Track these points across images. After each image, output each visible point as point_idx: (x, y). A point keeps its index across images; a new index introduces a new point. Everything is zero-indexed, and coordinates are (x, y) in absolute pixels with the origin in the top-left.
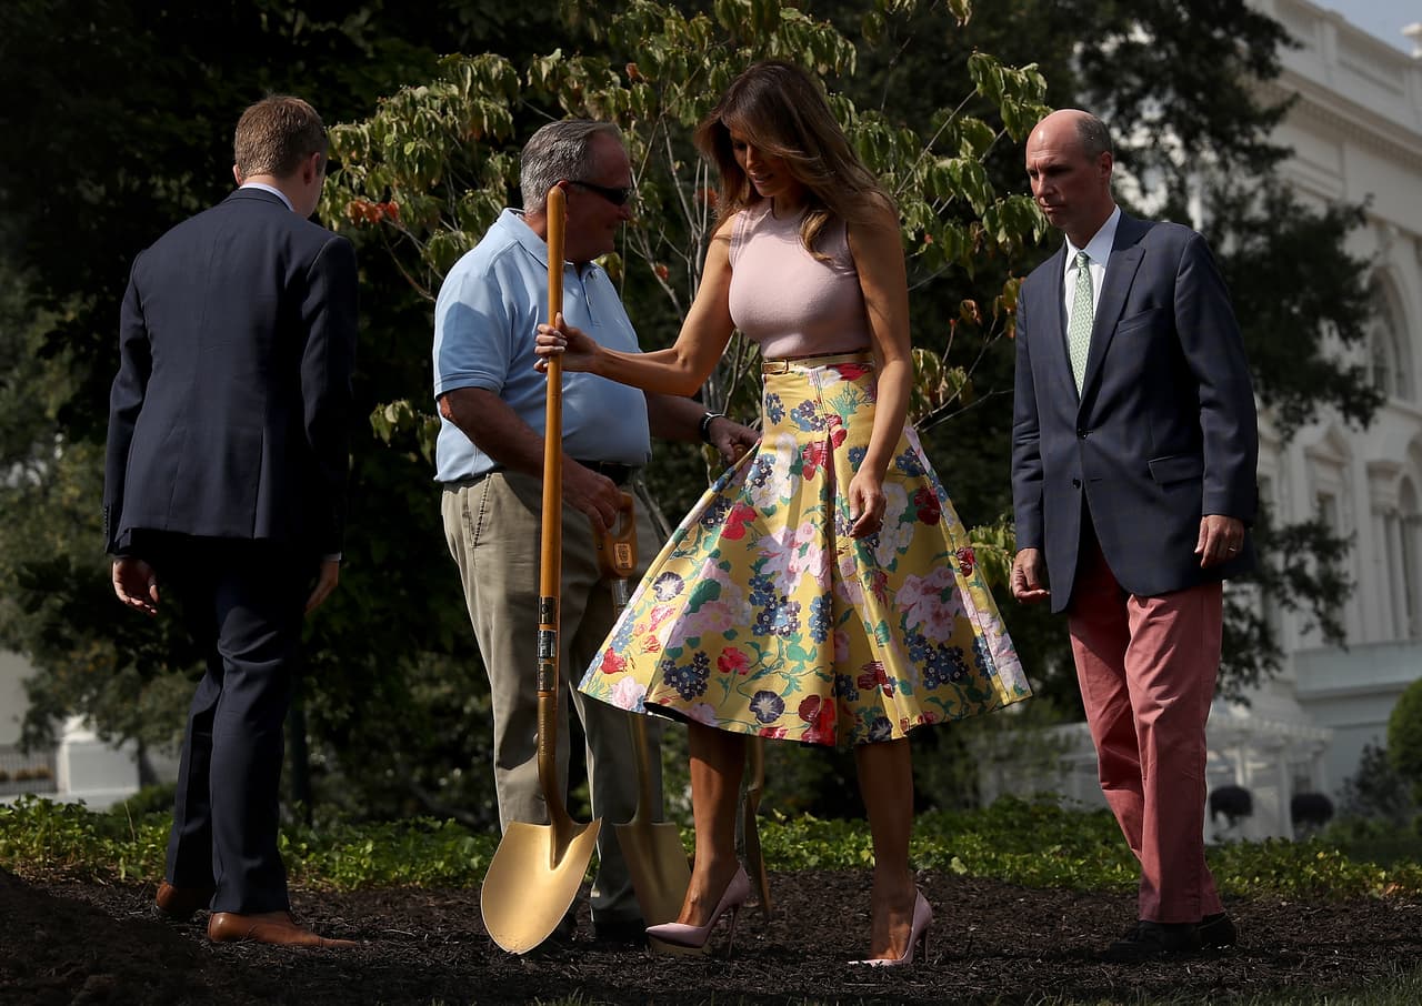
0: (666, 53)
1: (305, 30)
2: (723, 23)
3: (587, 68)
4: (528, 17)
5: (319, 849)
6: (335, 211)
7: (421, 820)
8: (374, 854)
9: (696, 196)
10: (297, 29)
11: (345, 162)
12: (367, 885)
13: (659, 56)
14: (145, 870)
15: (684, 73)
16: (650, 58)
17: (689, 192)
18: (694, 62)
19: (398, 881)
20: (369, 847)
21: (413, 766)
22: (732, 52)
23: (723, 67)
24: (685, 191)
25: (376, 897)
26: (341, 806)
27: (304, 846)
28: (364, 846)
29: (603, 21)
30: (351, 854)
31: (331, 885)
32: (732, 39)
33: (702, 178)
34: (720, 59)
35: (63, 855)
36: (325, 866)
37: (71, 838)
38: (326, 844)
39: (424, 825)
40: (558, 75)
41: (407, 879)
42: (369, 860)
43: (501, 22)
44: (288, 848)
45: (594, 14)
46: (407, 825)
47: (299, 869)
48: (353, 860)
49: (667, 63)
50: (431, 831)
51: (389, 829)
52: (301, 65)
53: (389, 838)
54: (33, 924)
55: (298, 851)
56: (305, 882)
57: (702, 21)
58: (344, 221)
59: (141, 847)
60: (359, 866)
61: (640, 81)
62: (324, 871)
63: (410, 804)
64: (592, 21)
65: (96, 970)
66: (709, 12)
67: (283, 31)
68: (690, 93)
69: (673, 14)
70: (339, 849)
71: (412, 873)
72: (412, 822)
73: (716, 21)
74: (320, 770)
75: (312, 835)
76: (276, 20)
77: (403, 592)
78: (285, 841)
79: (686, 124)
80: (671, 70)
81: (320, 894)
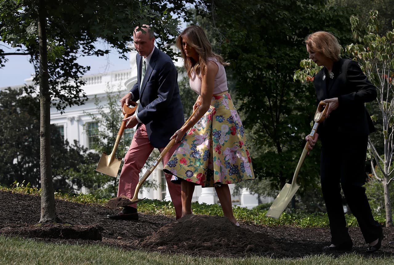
0: (376, 45)
1: (297, 40)
2: (388, 38)
3: (359, 47)
4: (345, 37)
5: (298, 219)
6: (303, 78)
7: (320, 213)
8: (310, 220)
9: (382, 76)
10: (295, 40)
11: (306, 68)
12: (308, 227)
13: (374, 46)
14: (260, 222)
15: (379, 50)
16: (372, 46)
17: (381, 76)
18: (382, 47)
19: (314, 226)
20: (308, 219)
21: (318, 201)
22: (390, 44)
23: (388, 48)
24: (380, 75)
25: (310, 229)
26: (302, 209)
27: (294, 218)
28: (307, 218)
29: (362, 37)
30: (305, 220)
31: (300, 227)
32: (391, 42)
33: (383, 72)
34: (388, 46)
35: (243, 219)
36: (299, 222)
37: (244, 215)
38: (299, 218)
39: (321, 214)
40: (352, 49)
41: (316, 226)
42: (308, 221)
43: (339, 38)
44: (291, 218)
45: (360, 36)
46: (317, 214)
47: (293, 223)
48: (305, 221)
49: (376, 47)
50: (322, 215)
51: (313, 215)
52: (296, 47)
53: (313, 217)
54: (236, 233)
55: (293, 219)
56: (294, 226)
57: (384, 38)
58: (305, 81)
59: (259, 217)
60: (306, 223)
61: (370, 51)
62: (299, 224)
63: (317, 209)
64: (360, 37)
65: (250, 244)
66: (386, 36)
67: (292, 40)
68: (381, 54)
69: (378, 36)
70: (302, 219)
71: (318, 224)
72: (318, 213)
73: (387, 38)
74: (298, 201)
75: (296, 216)
76: (290, 38)
77: (316, 163)
78: (290, 217)
79: (380, 60)
80: (376, 49)
81: (298, 229)
